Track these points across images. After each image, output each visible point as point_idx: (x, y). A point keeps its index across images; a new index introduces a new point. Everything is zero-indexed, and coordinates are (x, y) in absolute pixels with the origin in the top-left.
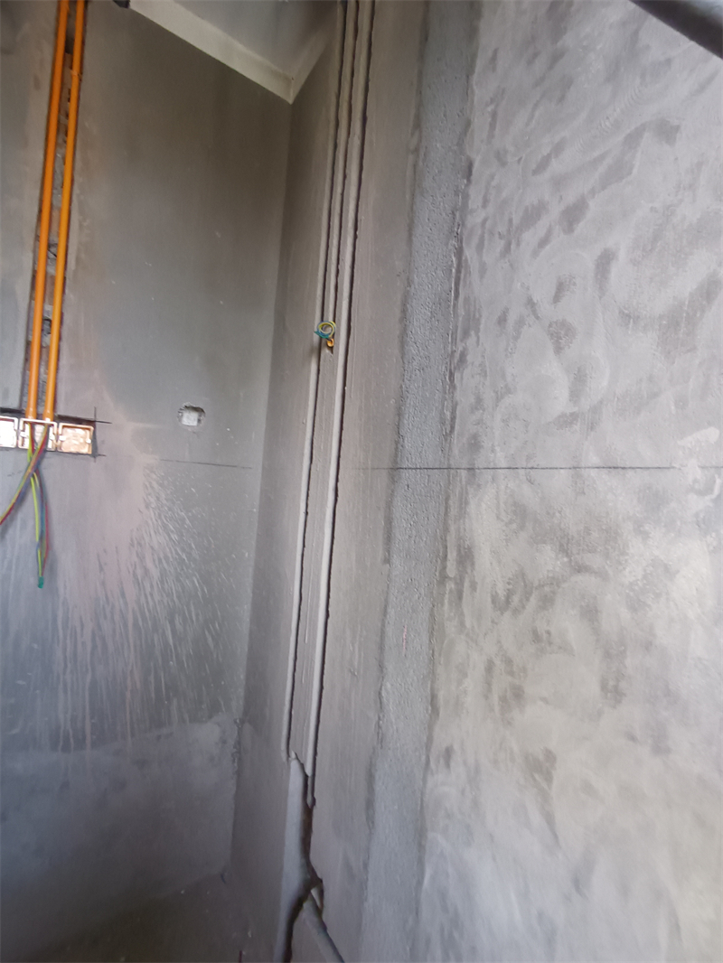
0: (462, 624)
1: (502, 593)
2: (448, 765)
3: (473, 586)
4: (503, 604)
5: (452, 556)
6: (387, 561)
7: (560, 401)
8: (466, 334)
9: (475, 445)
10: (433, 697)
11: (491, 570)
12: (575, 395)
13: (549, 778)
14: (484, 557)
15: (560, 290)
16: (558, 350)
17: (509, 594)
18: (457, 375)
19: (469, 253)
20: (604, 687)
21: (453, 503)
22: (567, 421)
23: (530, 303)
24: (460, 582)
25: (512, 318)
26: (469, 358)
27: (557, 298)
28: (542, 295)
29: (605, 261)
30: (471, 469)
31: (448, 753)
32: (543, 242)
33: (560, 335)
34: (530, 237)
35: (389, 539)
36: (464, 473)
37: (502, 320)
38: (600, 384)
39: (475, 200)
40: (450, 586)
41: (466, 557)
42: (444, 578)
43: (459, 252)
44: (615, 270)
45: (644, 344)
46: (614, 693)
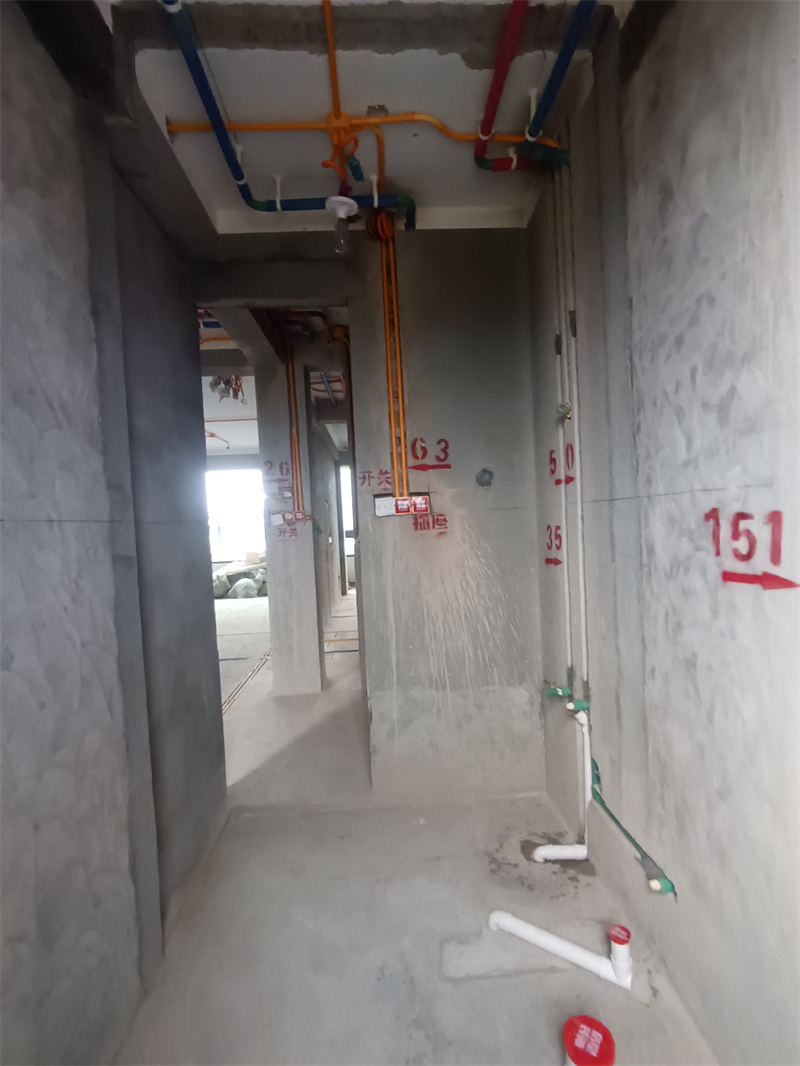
0: (652, 591)
1: (668, 570)
2: (653, 677)
3: (656, 567)
4: (670, 576)
5: (644, 551)
6: (613, 560)
7: (683, 455)
8: (639, 412)
9: (649, 481)
10: (643, 639)
11: (662, 558)
12: (689, 449)
14: (659, 550)
15: (678, 387)
16: (680, 422)
17: (671, 568)
18: (637, 438)
19: (636, 358)
20: (711, 611)
21: (642, 519)
22: (686, 464)
23: (665, 393)
24: (649, 567)
25: (659, 402)
26: (642, 426)
27: (677, 391)
28: (670, 389)
29: (694, 372)
30: (649, 497)
31: (653, 671)
32: (668, 357)
33: (679, 413)
34: (663, 353)
35: (613, 546)
36: (645, 500)
37: (655, 403)
38: (698, 443)
39: (635, 326)
40: (645, 569)
41: (651, 550)
42: (641, 565)
43: (631, 358)
44: (699, 376)
45: (712, 418)
46: (715, 613)
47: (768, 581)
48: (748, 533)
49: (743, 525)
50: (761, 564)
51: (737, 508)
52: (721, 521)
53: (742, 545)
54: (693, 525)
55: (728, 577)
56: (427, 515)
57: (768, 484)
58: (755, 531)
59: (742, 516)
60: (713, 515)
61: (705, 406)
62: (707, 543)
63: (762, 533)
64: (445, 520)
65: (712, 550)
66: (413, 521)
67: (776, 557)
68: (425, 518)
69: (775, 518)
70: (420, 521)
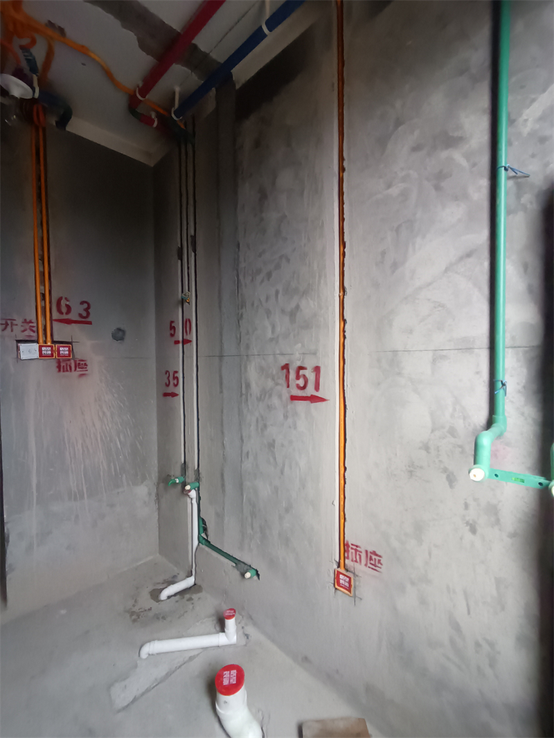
0: (248, 409)
1: (259, 396)
2: (248, 457)
3: (251, 395)
4: (260, 399)
5: (244, 386)
6: (221, 392)
7: (269, 335)
8: (242, 308)
9: (248, 347)
10: (242, 437)
11: (255, 389)
12: (273, 332)
13: (274, 447)
14: (253, 385)
15: (267, 299)
16: (268, 318)
17: (261, 396)
18: (240, 322)
19: (241, 277)
20: (284, 416)
21: (243, 369)
22: (272, 340)
23: (260, 300)
24: (247, 396)
25: (255, 305)
26: (243, 316)
28: (263, 299)
29: (277, 292)
30: (247, 356)
31: (248, 453)
32: (262, 281)
33: (268, 313)
34: (259, 278)
35: (221, 384)
36: (245, 357)
37: (253, 304)
38: (278, 329)
39: (241, 259)
40: (244, 397)
41: (248, 386)
42: (241, 394)
43: (238, 276)
44: (280, 296)
45: (287, 319)
46: (286, 417)
47: (314, 399)
48: (304, 376)
49: (302, 372)
50: (310, 390)
51: (299, 364)
52: (290, 370)
53: (301, 382)
54: (274, 372)
55: (293, 398)
56: (69, 360)
57: (315, 353)
58: (307, 376)
59: (301, 368)
60: (286, 367)
61: (283, 311)
62: (283, 381)
63: (311, 377)
64: (86, 365)
65: (285, 385)
66: (57, 365)
67: (317, 388)
68: (68, 363)
69: (317, 370)
70: (62, 364)
